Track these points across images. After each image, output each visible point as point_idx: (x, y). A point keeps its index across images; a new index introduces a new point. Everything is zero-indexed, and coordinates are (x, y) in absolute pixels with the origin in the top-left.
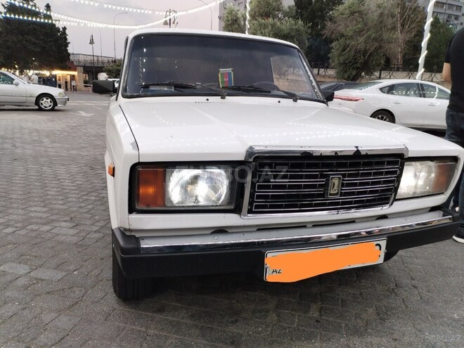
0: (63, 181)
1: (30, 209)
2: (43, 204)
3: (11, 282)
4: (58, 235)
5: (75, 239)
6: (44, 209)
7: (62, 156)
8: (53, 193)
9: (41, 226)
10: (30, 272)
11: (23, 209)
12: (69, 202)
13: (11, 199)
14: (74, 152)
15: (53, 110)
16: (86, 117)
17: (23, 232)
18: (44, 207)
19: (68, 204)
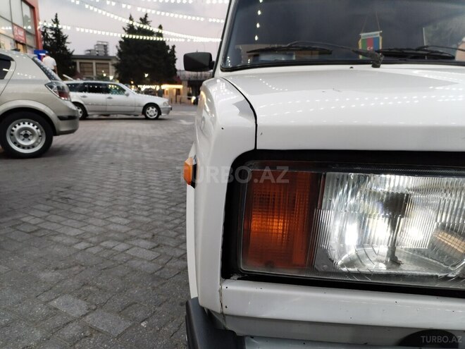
0: (153, 188)
1: (112, 220)
2: (125, 215)
3: (58, 328)
4: (133, 258)
5: (151, 267)
6: (126, 221)
7: (157, 161)
8: (139, 201)
9: (117, 243)
10: (87, 314)
11: (104, 219)
12: (154, 213)
13: (95, 205)
14: (170, 158)
15: (157, 119)
16: (186, 125)
17: (95, 250)
18: (126, 218)
19: (153, 217)
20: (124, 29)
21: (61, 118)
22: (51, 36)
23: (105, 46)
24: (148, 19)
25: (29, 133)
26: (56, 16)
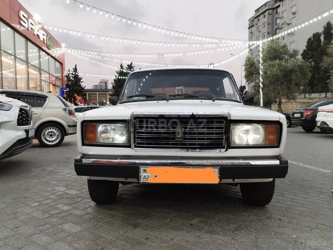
10: (66, 190)
20: (117, 72)
21: (69, 126)
22: (72, 78)
23: (105, 82)
24: (133, 65)
25: (53, 134)
26: (76, 66)
